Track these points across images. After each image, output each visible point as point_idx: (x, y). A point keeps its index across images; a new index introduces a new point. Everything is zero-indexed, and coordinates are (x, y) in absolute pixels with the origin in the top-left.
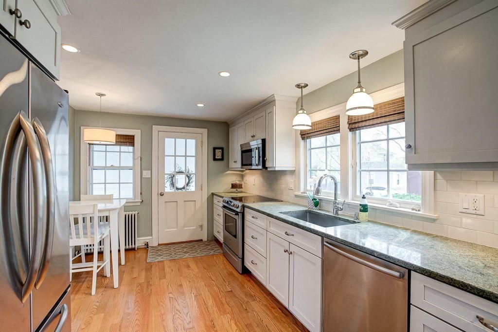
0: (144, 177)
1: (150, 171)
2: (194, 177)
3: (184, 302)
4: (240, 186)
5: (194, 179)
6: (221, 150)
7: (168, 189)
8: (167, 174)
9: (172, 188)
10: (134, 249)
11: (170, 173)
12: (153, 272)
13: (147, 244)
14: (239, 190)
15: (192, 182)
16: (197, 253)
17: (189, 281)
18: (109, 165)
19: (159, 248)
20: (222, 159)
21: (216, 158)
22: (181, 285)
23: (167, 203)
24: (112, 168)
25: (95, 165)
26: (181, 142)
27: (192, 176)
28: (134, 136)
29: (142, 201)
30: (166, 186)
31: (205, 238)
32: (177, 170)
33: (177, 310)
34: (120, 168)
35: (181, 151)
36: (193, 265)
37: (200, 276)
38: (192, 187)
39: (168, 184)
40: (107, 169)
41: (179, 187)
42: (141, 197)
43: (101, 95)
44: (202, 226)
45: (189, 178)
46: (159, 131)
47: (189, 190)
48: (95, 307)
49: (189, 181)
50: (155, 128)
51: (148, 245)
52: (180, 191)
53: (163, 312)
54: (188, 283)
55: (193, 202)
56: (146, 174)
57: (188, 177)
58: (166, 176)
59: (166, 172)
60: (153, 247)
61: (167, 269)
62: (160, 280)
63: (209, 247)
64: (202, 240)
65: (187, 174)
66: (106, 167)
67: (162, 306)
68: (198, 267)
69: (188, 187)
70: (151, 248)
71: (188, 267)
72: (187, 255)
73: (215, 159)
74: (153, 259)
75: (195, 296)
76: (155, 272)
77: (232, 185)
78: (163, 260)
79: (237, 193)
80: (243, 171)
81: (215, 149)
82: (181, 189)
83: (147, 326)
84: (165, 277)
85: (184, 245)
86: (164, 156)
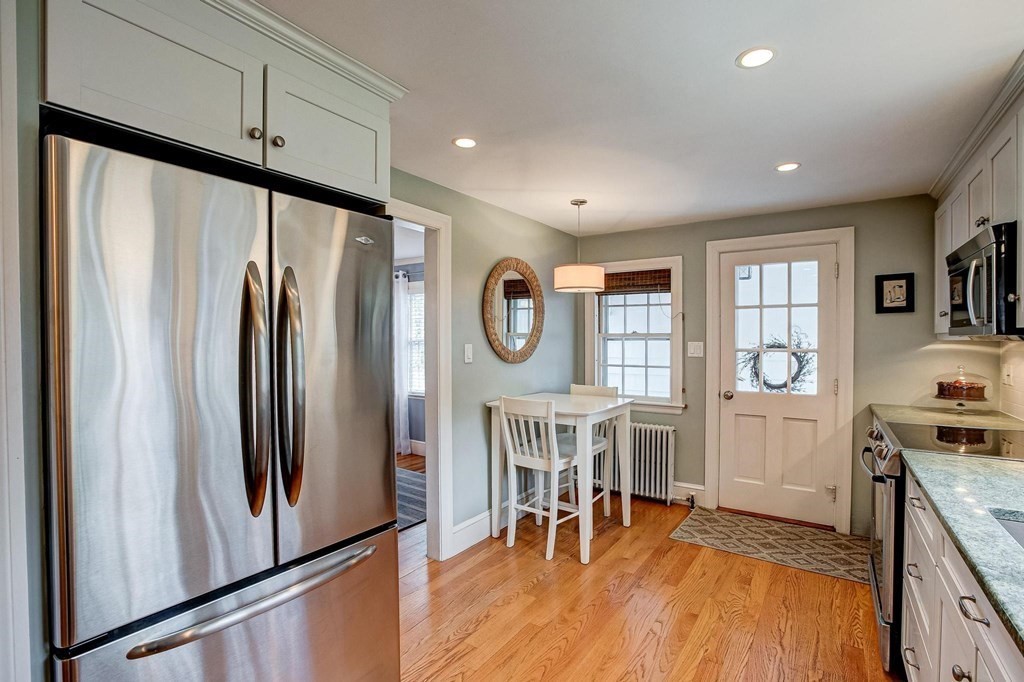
0: (689, 355)
1: (702, 343)
2: (815, 359)
3: (671, 658)
4: (976, 393)
5: (813, 364)
6: (903, 282)
7: (745, 384)
8: (742, 350)
9: (755, 383)
10: (664, 502)
11: (750, 347)
12: (664, 561)
13: (691, 500)
14: (970, 405)
15: (809, 372)
16: (794, 556)
17: (720, 617)
18: (629, 331)
19: (716, 515)
20: (910, 308)
21: (885, 305)
22: (695, 616)
23: (741, 418)
24: (635, 336)
25: (610, 332)
26: (775, 271)
27: (810, 355)
28: (669, 271)
29: (686, 407)
30: (739, 376)
31: (844, 527)
32: (767, 340)
33: (642, 666)
34: (647, 337)
35: (775, 294)
36: (760, 582)
37: (757, 616)
38: (810, 386)
39: (745, 372)
40: (626, 339)
41: (774, 383)
42: (684, 399)
43: (579, 203)
44: (834, 491)
45: (800, 362)
46: (720, 253)
47: (802, 393)
48: (535, 581)
49: (801, 368)
50: (713, 247)
51: (693, 502)
52: (774, 391)
53: (614, 652)
54: (715, 618)
55: (811, 424)
56: (695, 349)
57: (800, 360)
58: (740, 355)
59: (740, 345)
60: (705, 509)
61: (696, 568)
62: (664, 582)
63: (842, 554)
64: (833, 529)
65: (794, 348)
66: (625, 334)
67: (624, 639)
68: (768, 592)
69: (797, 384)
70: (700, 512)
71: (746, 581)
72: (765, 553)
73: (880, 309)
74: (685, 535)
75: (704, 658)
76: (669, 563)
77: (941, 385)
78: (702, 543)
79: (960, 413)
80: (998, 344)
81: (880, 281)
82: (779, 387)
83: (569, 662)
84: (677, 582)
85: (776, 526)
86: (735, 307)
